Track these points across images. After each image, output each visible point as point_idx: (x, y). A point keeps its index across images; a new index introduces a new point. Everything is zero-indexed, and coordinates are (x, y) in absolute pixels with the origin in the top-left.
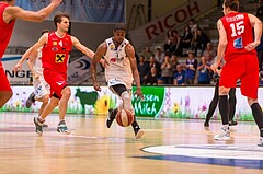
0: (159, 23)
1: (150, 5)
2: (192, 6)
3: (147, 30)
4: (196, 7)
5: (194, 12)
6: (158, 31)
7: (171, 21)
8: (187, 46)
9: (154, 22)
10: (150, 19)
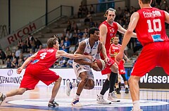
0: (15, 35)
1: (9, 25)
2: (32, 25)
3: (8, 39)
4: (34, 26)
5: (33, 29)
6: (14, 39)
7: (21, 34)
8: (30, 47)
9: (12, 35)
10: (10, 33)
